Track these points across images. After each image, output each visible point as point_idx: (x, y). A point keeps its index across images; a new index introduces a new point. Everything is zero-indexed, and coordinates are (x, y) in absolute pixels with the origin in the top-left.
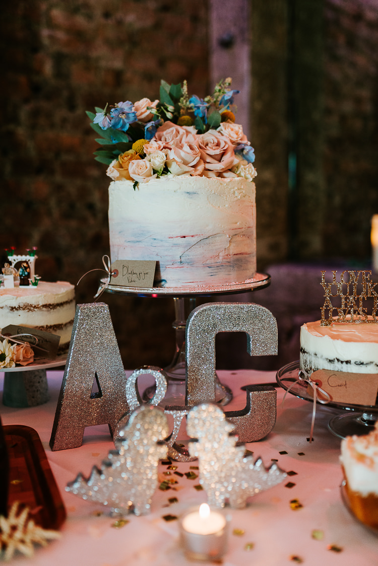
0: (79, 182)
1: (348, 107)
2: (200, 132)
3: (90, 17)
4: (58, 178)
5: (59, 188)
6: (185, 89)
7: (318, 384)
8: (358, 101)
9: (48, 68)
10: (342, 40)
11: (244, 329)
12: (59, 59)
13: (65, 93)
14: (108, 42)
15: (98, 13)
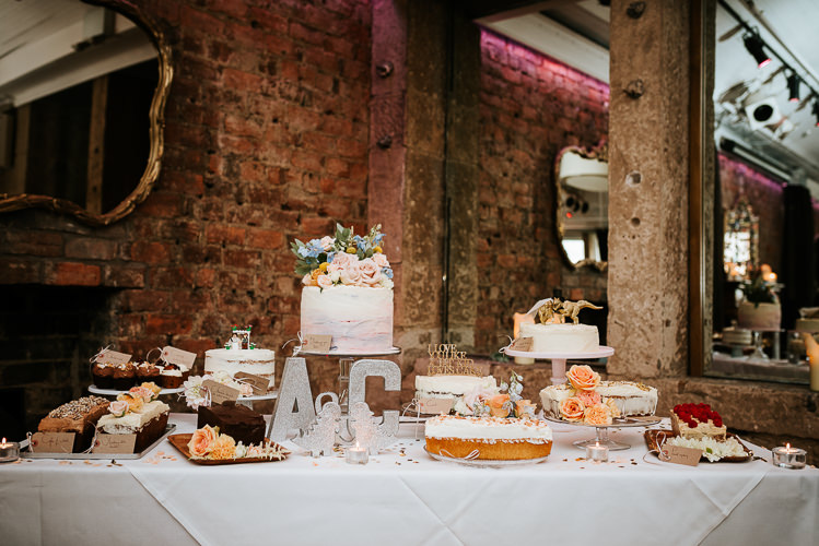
0: (242, 270)
1: (506, 201)
2: (360, 259)
3: (260, 123)
4: (222, 266)
5: (223, 275)
6: (352, 231)
7: (422, 405)
8: (517, 194)
9: (221, 168)
10: (500, 137)
11: (384, 374)
12: (231, 158)
13: (235, 189)
14: (275, 143)
15: (268, 118)
